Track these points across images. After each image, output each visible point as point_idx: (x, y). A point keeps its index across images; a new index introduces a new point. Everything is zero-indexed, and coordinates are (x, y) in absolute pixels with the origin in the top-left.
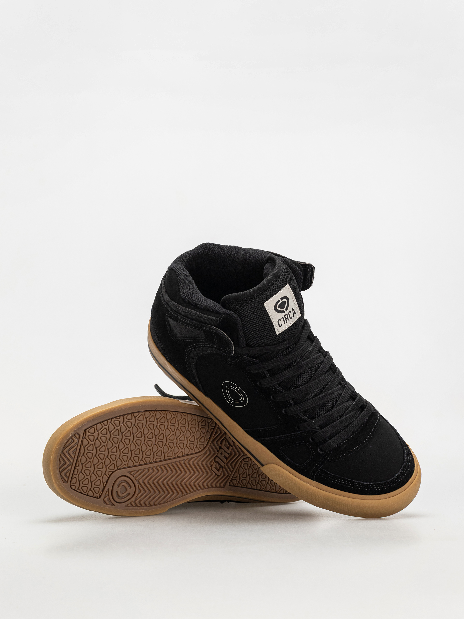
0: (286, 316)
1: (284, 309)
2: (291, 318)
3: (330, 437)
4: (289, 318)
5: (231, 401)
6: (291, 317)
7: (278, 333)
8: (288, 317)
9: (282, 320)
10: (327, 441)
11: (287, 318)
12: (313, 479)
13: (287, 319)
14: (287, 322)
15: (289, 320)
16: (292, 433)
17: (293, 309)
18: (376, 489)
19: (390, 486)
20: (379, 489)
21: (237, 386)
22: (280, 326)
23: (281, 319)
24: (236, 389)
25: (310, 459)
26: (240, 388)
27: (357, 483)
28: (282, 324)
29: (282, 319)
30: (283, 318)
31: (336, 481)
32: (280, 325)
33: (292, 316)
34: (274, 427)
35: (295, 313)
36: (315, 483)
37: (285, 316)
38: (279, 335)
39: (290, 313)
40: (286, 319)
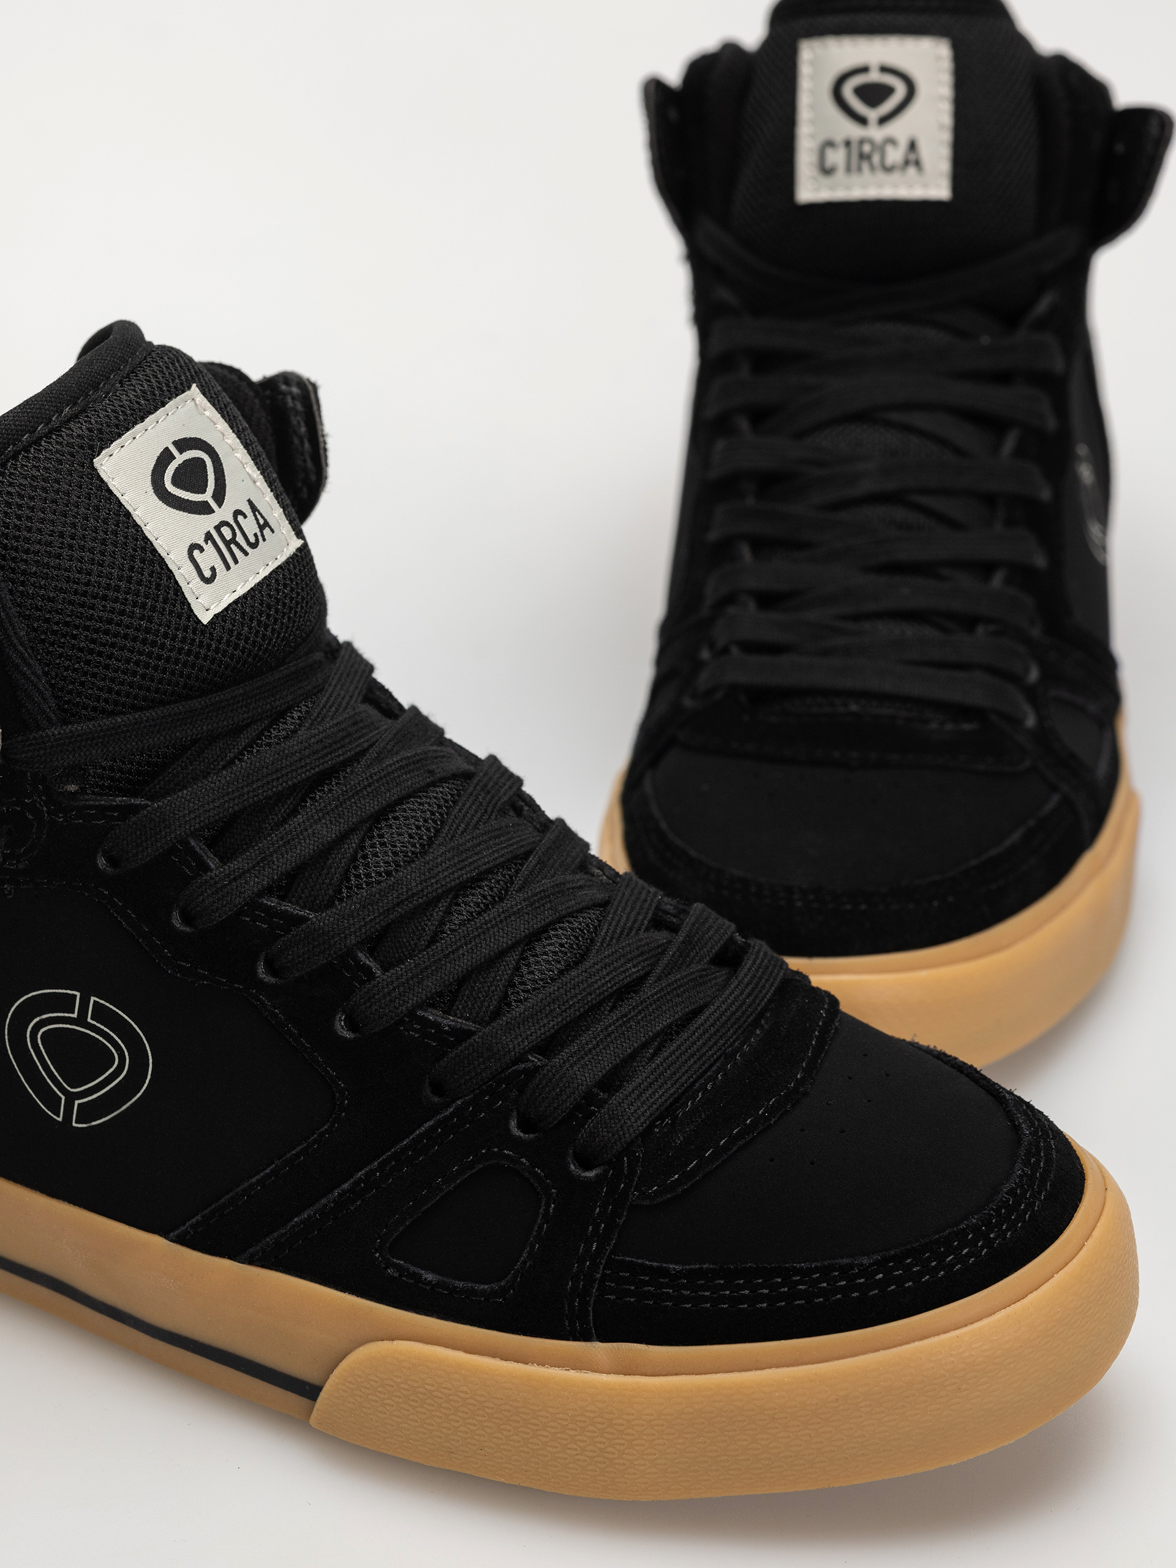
0: (227, 532)
1: (207, 497)
2: (254, 546)
3: (611, 1082)
4: (240, 538)
5: (71, 1098)
6: (252, 540)
7: (205, 618)
8: (234, 534)
9: (209, 548)
10: (601, 1104)
11: (233, 540)
12: (586, 1338)
13: (233, 546)
14: (236, 561)
15: (246, 554)
16: (415, 1131)
17: (250, 502)
18: (921, 1274)
19: (989, 1243)
20: (936, 1270)
21: (78, 994)
22: (208, 581)
23: (203, 544)
24: (75, 1015)
25: (541, 1228)
26: (93, 999)
27: (817, 1270)
28: (213, 569)
29: (207, 543)
30: (208, 537)
31: (706, 1300)
32: (207, 574)
33: (256, 535)
34: (315, 1141)
35: (266, 524)
36: (599, 1350)
37: (218, 528)
38: (211, 622)
39: (240, 518)
40: (228, 544)
